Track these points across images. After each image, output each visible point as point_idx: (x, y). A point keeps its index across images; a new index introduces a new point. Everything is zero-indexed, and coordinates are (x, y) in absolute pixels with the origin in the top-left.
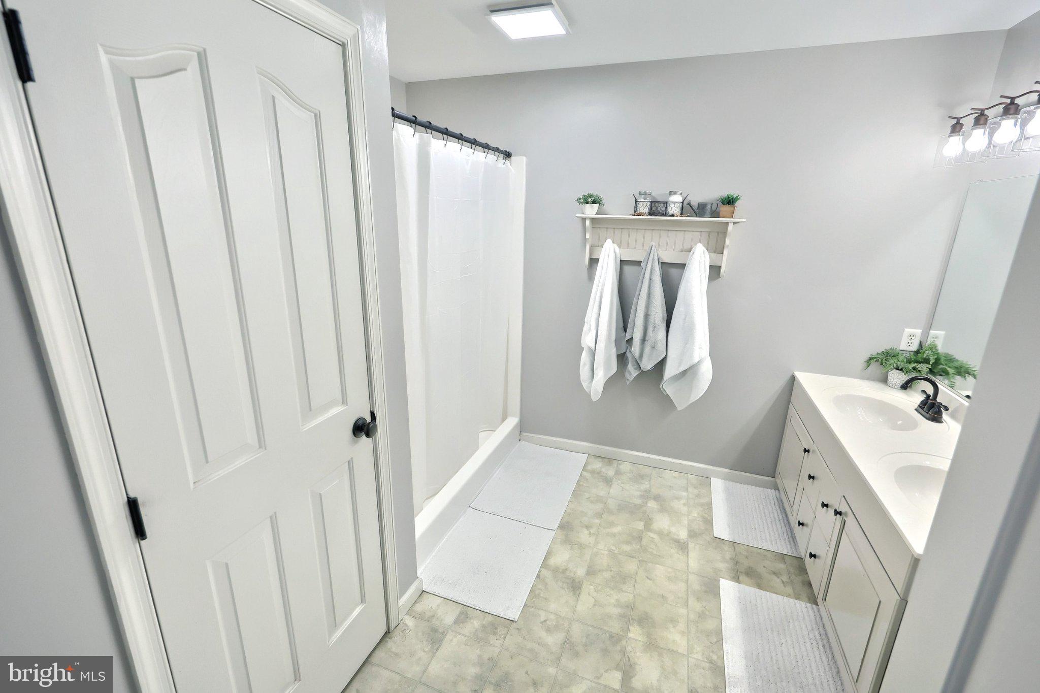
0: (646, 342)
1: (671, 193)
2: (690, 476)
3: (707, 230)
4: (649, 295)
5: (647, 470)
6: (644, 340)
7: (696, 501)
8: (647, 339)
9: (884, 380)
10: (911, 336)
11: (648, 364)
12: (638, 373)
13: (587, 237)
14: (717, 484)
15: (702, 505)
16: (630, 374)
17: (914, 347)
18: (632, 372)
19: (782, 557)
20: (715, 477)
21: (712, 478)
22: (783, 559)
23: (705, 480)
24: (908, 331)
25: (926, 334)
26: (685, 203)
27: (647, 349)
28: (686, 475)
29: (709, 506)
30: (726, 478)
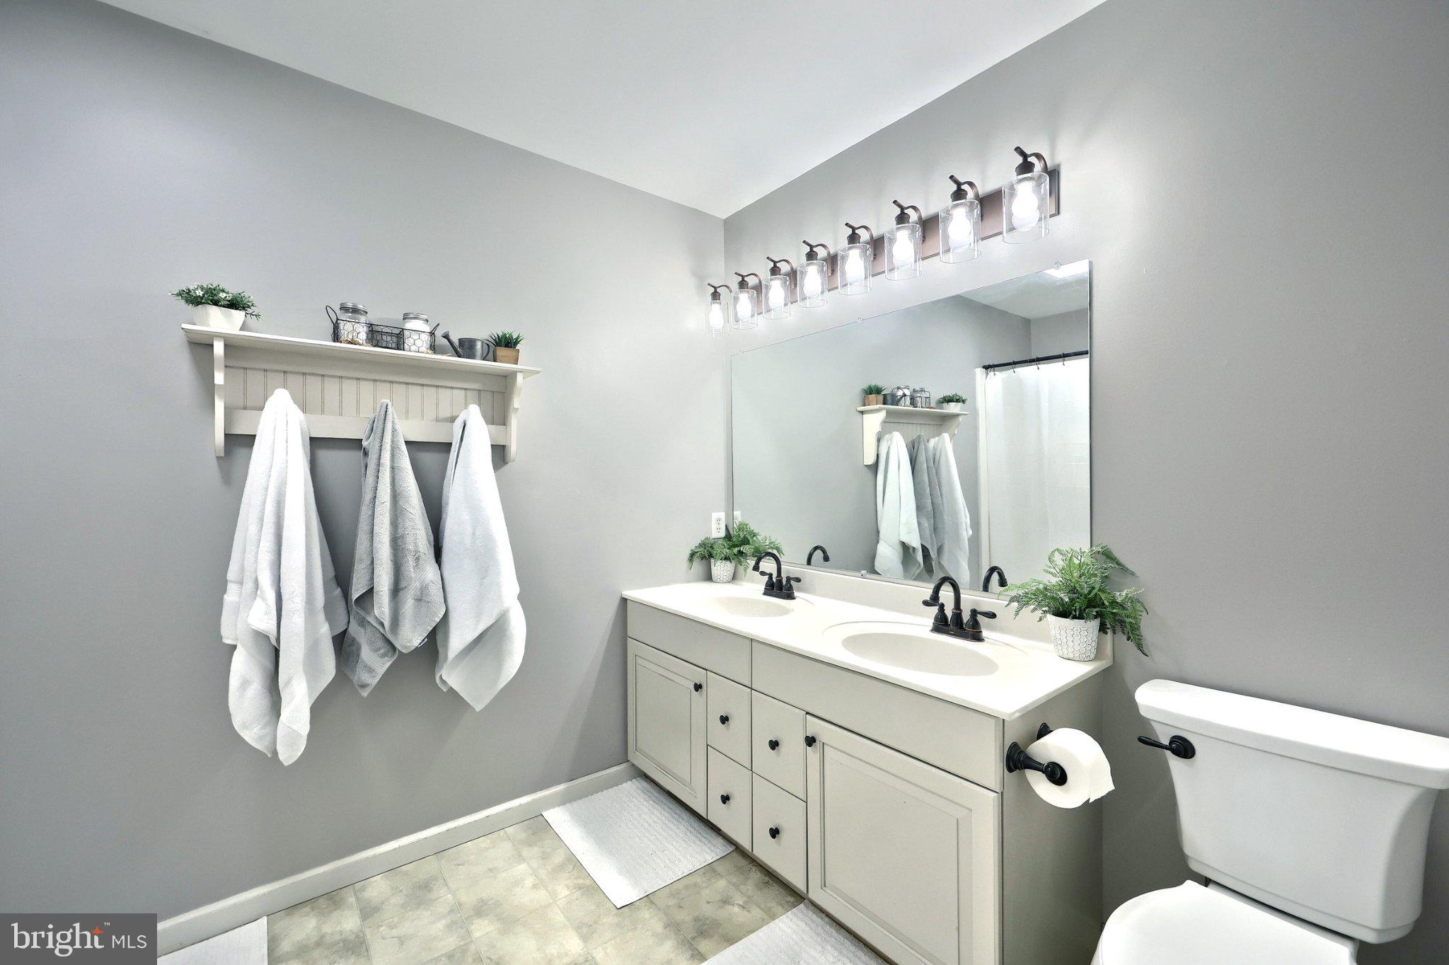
0: (401, 593)
1: (406, 317)
2: (510, 830)
3: (476, 386)
4: (396, 496)
5: (429, 867)
6: (396, 590)
7: (549, 868)
8: (403, 584)
9: (709, 577)
10: (719, 520)
11: (411, 637)
12: (388, 664)
13: (216, 382)
14: (558, 817)
15: (561, 868)
16: (370, 670)
17: (723, 534)
18: (374, 664)
19: (710, 869)
20: (547, 809)
21: (544, 814)
22: (714, 871)
23: (537, 826)
24: (715, 515)
25: (730, 515)
26: (439, 333)
27: (408, 605)
28: (502, 833)
29: (573, 862)
30: (565, 800)
